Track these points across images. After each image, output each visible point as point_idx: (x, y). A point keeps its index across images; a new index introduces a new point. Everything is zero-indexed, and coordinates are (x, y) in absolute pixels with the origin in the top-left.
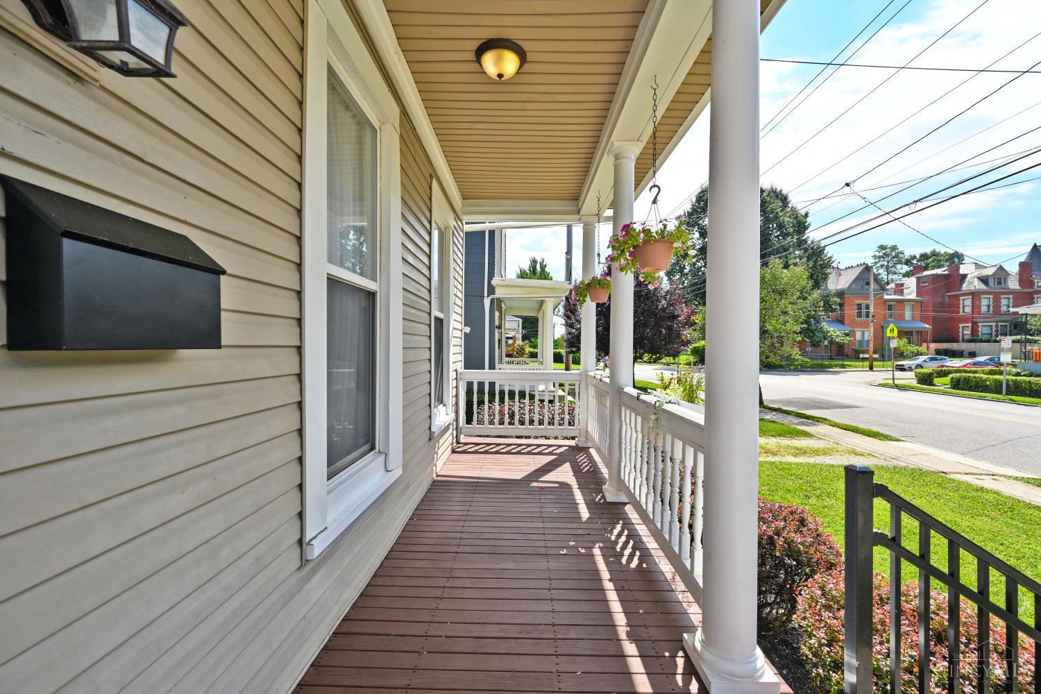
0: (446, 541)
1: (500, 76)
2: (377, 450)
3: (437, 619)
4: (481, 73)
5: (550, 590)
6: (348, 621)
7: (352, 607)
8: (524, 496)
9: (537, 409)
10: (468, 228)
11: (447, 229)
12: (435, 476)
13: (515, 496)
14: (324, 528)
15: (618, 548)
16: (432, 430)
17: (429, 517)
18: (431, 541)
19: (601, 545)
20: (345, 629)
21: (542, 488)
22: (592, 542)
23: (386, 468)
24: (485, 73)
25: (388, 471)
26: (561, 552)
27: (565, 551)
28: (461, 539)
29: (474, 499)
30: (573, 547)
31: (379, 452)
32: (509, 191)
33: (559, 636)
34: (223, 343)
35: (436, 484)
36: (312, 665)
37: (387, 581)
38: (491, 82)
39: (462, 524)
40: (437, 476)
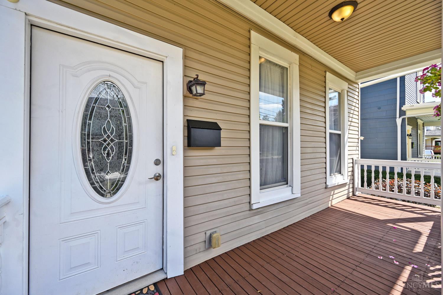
0: (318, 229)
1: (342, 19)
2: (289, 185)
3: (296, 249)
4: (334, 22)
5: (356, 266)
6: (268, 236)
7: (271, 233)
8: (376, 227)
9: (422, 185)
10: (361, 86)
11: (343, 91)
12: (330, 205)
13: (371, 226)
14: (258, 202)
15: (430, 275)
16: (327, 184)
17: (317, 219)
18: (311, 227)
19: (416, 266)
20: (266, 237)
21: (394, 228)
22: (410, 263)
23: (292, 192)
24: (335, 21)
25: (293, 193)
26: (379, 257)
27: (381, 258)
28: (325, 231)
29: (344, 220)
30: (392, 259)
31: (290, 186)
32: (393, 57)
33: (345, 282)
34: (221, 146)
35: (329, 209)
36: (253, 241)
37: (287, 232)
38: (339, 23)
39: (331, 226)
40: (332, 206)
